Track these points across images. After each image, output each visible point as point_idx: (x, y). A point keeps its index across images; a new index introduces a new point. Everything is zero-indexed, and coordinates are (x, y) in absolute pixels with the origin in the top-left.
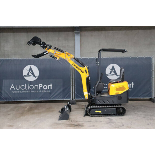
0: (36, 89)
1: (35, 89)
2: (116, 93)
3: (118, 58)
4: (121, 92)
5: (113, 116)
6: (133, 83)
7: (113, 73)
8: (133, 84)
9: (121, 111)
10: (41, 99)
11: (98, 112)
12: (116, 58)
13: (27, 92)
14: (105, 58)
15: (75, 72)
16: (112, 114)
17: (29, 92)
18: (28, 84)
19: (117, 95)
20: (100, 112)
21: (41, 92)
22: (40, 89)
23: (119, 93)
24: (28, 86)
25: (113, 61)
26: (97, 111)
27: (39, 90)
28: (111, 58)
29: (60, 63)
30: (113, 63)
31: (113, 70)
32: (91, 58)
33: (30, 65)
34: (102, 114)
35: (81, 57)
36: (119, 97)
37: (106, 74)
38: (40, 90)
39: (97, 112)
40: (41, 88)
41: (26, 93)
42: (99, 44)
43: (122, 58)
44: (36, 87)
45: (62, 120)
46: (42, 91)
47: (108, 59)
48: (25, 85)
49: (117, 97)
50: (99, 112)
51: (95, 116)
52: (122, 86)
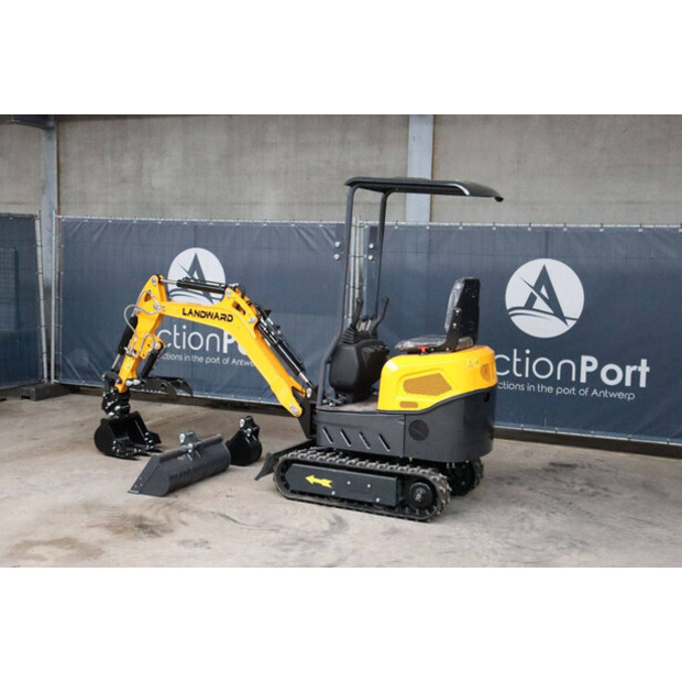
0: (213, 353)
1: (207, 349)
2: (403, 404)
3: (574, 229)
4: (425, 402)
5: (382, 515)
6: (644, 362)
7: (540, 304)
8: (648, 369)
9: (418, 497)
10: (228, 393)
11: (318, 481)
12: (561, 229)
13: (180, 357)
14: (505, 228)
15: (364, 288)
16: (378, 504)
17: (186, 359)
18: (184, 327)
19: (406, 415)
20: (326, 483)
21: (230, 366)
22: (225, 351)
23: (415, 405)
24: (181, 335)
25: (547, 243)
26: (311, 479)
27: (223, 356)
28: (534, 228)
29: (307, 243)
30: (546, 257)
31: (543, 291)
32: (439, 226)
33: (195, 246)
34: (333, 493)
35: (431, 220)
36: (416, 424)
37: (508, 307)
38: (225, 356)
39: (315, 484)
40: (229, 345)
41: (177, 361)
42: (519, 162)
43: (591, 234)
44: (213, 339)
45: (140, 493)
46: (234, 361)
47: (518, 232)
48: (172, 331)
49: (408, 425)
50: (320, 485)
51: (302, 501)
52: (436, 372)
